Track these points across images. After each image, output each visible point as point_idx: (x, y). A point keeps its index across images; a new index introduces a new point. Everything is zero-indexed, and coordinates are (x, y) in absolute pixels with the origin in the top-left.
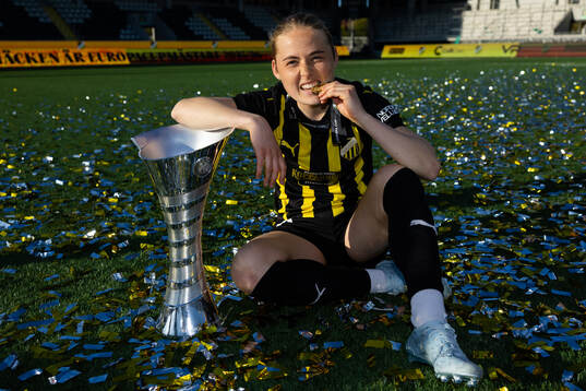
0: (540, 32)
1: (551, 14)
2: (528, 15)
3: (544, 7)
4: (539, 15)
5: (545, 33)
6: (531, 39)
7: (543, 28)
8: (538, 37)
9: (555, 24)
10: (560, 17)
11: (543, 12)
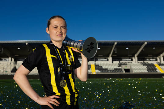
0: (7, 72)
1: (10, 67)
2: (2, 67)
3: (7, 65)
4: (6, 67)
5: (8, 72)
6: (4, 74)
7: (8, 71)
8: (6, 73)
9: (11, 70)
10: (12, 68)
11: (7, 66)
